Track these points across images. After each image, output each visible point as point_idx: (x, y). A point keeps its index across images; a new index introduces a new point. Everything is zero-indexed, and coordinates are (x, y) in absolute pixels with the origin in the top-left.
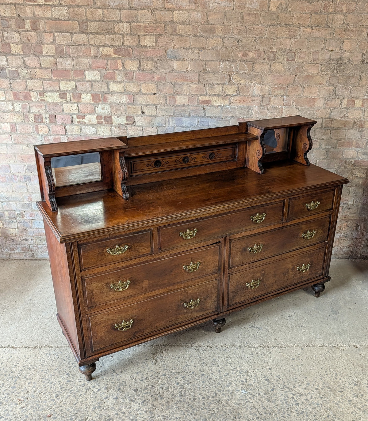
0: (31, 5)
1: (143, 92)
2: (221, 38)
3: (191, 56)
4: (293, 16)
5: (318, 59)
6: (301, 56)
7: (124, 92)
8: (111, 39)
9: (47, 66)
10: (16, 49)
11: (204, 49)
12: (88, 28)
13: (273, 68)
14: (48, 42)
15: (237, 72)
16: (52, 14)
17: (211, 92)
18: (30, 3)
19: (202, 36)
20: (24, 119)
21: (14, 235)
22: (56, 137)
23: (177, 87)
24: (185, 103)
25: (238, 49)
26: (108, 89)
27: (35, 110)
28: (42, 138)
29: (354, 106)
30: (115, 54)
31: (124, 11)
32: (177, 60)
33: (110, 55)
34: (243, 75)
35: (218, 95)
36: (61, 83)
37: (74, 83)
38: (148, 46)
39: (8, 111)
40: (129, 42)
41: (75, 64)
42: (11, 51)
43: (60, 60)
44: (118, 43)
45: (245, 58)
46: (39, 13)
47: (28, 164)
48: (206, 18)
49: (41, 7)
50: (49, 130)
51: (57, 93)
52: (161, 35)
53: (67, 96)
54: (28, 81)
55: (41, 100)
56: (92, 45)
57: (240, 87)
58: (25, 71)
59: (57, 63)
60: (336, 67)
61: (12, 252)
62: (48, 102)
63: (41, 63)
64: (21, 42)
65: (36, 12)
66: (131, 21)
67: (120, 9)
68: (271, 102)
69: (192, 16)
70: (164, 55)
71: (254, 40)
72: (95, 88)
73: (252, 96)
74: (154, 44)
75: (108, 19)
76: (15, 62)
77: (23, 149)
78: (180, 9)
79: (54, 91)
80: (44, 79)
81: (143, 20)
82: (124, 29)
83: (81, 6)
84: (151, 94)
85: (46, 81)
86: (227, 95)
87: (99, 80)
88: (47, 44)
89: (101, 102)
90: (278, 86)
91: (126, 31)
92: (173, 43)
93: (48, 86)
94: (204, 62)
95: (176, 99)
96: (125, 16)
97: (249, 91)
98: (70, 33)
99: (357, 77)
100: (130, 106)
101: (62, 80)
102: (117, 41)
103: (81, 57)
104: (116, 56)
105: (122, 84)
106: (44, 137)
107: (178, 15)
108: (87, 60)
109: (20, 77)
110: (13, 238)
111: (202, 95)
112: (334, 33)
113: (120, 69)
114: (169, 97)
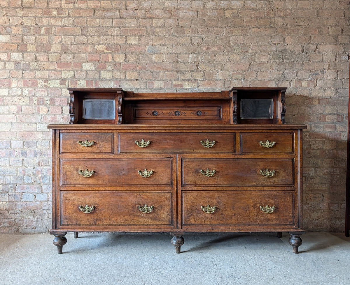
0: (47, 17)
1: (128, 79)
2: (189, 37)
3: (166, 51)
4: (244, 20)
5: (266, 50)
6: (253, 49)
7: (113, 79)
8: (105, 39)
9: (53, 60)
10: (31, 48)
11: (177, 45)
12: (88, 32)
13: (231, 58)
14: (56, 43)
15: (203, 62)
16: (62, 23)
17: (182, 78)
18: (47, 16)
19: (174, 36)
20: (29, 102)
22: (53, 116)
23: (155, 74)
24: (161, 87)
25: (203, 45)
26: (100, 76)
27: (39, 94)
28: (42, 117)
29: (301, 86)
30: (107, 50)
31: (116, 19)
32: (155, 53)
33: (103, 51)
34: (208, 64)
35: (188, 80)
36: (62, 72)
37: (73, 72)
38: (133, 44)
39: (17, 96)
40: (118, 41)
41: (75, 58)
42: (27, 49)
43: (64, 55)
44: (109, 42)
45: (208, 51)
46: (52, 22)
47: (26, 140)
48: (177, 23)
49: (54, 18)
50: (48, 111)
51: (59, 80)
52: (143, 36)
53: (67, 83)
54: (37, 72)
55: (45, 86)
56: (90, 44)
57: (205, 73)
58: (36, 64)
59: (62, 58)
60: (282, 56)
62: (50, 88)
63: (49, 57)
64: (36, 42)
65: (50, 22)
66: (121, 27)
67: (113, 19)
68: (232, 85)
69: (166, 22)
70: (145, 50)
71: (215, 38)
72: (89, 76)
73: (216, 80)
74: (138, 42)
75: (103, 26)
76: (29, 58)
77: (24, 127)
78: (158, 17)
79: (57, 79)
80: (50, 70)
81: (130, 26)
82: (115, 32)
83: (84, 17)
84: (134, 80)
85: (51, 71)
86: (195, 80)
87: (93, 70)
88: (55, 44)
90: (236, 72)
91: (117, 34)
92: (152, 41)
93: (52, 75)
94: (177, 55)
95: (154, 84)
96: (116, 23)
97: (213, 76)
98: (74, 36)
99: (300, 64)
101: (63, 70)
102: (109, 40)
103: (81, 52)
104: (108, 51)
105: (111, 72)
106: (44, 117)
107: (156, 21)
108: (85, 55)
109: (31, 69)
111: (175, 80)
112: (276, 32)
113: (110, 61)
114: (149, 82)
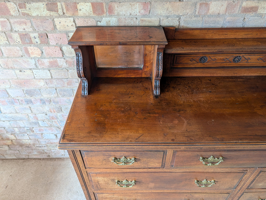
20: (8, 40)
21: (28, 144)
22: (52, 60)
24: (221, 12)
27: (19, 28)
28: (35, 61)
47: (25, 89)
50: (42, 52)
51: (44, 3)
53: (58, 7)
61: (30, 154)
62: (34, 17)
77: (16, 74)
89: (105, 15)
95: (209, 7)
100: (145, 19)
110: (28, 146)
114: (201, 4)
